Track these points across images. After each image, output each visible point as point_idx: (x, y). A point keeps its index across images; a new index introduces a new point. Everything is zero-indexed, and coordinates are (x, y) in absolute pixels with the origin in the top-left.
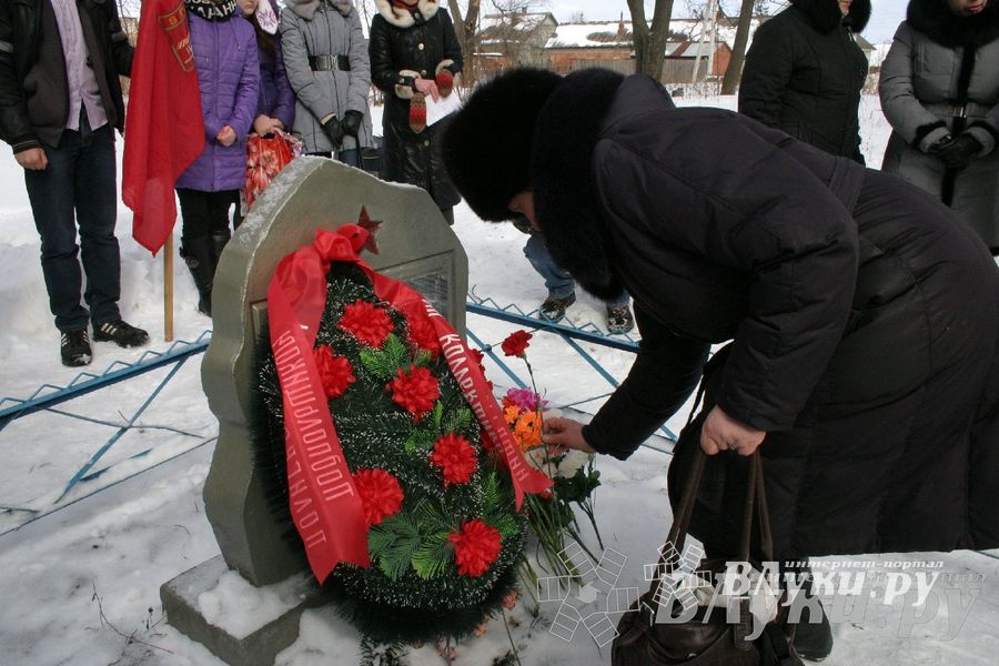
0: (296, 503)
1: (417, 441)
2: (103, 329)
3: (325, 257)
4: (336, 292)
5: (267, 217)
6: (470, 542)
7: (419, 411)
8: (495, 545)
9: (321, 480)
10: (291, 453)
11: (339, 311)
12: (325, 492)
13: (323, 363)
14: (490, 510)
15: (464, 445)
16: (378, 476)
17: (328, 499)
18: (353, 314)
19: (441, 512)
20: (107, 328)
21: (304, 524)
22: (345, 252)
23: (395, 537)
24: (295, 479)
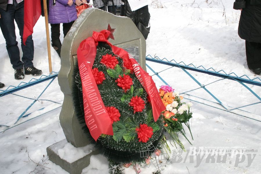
0: (87, 117)
1: (125, 98)
2: (27, 70)
3: (96, 40)
4: (99, 51)
5: (77, 28)
6: (142, 131)
7: (126, 89)
8: (150, 132)
9: (95, 109)
10: (85, 101)
11: (101, 57)
12: (96, 113)
13: (95, 74)
14: (150, 121)
15: (141, 100)
16: (112, 109)
17: (98, 115)
18: (105, 58)
19: (133, 121)
20: (29, 69)
21: (89, 123)
22: (102, 39)
23: (117, 128)
24: (86, 109)
